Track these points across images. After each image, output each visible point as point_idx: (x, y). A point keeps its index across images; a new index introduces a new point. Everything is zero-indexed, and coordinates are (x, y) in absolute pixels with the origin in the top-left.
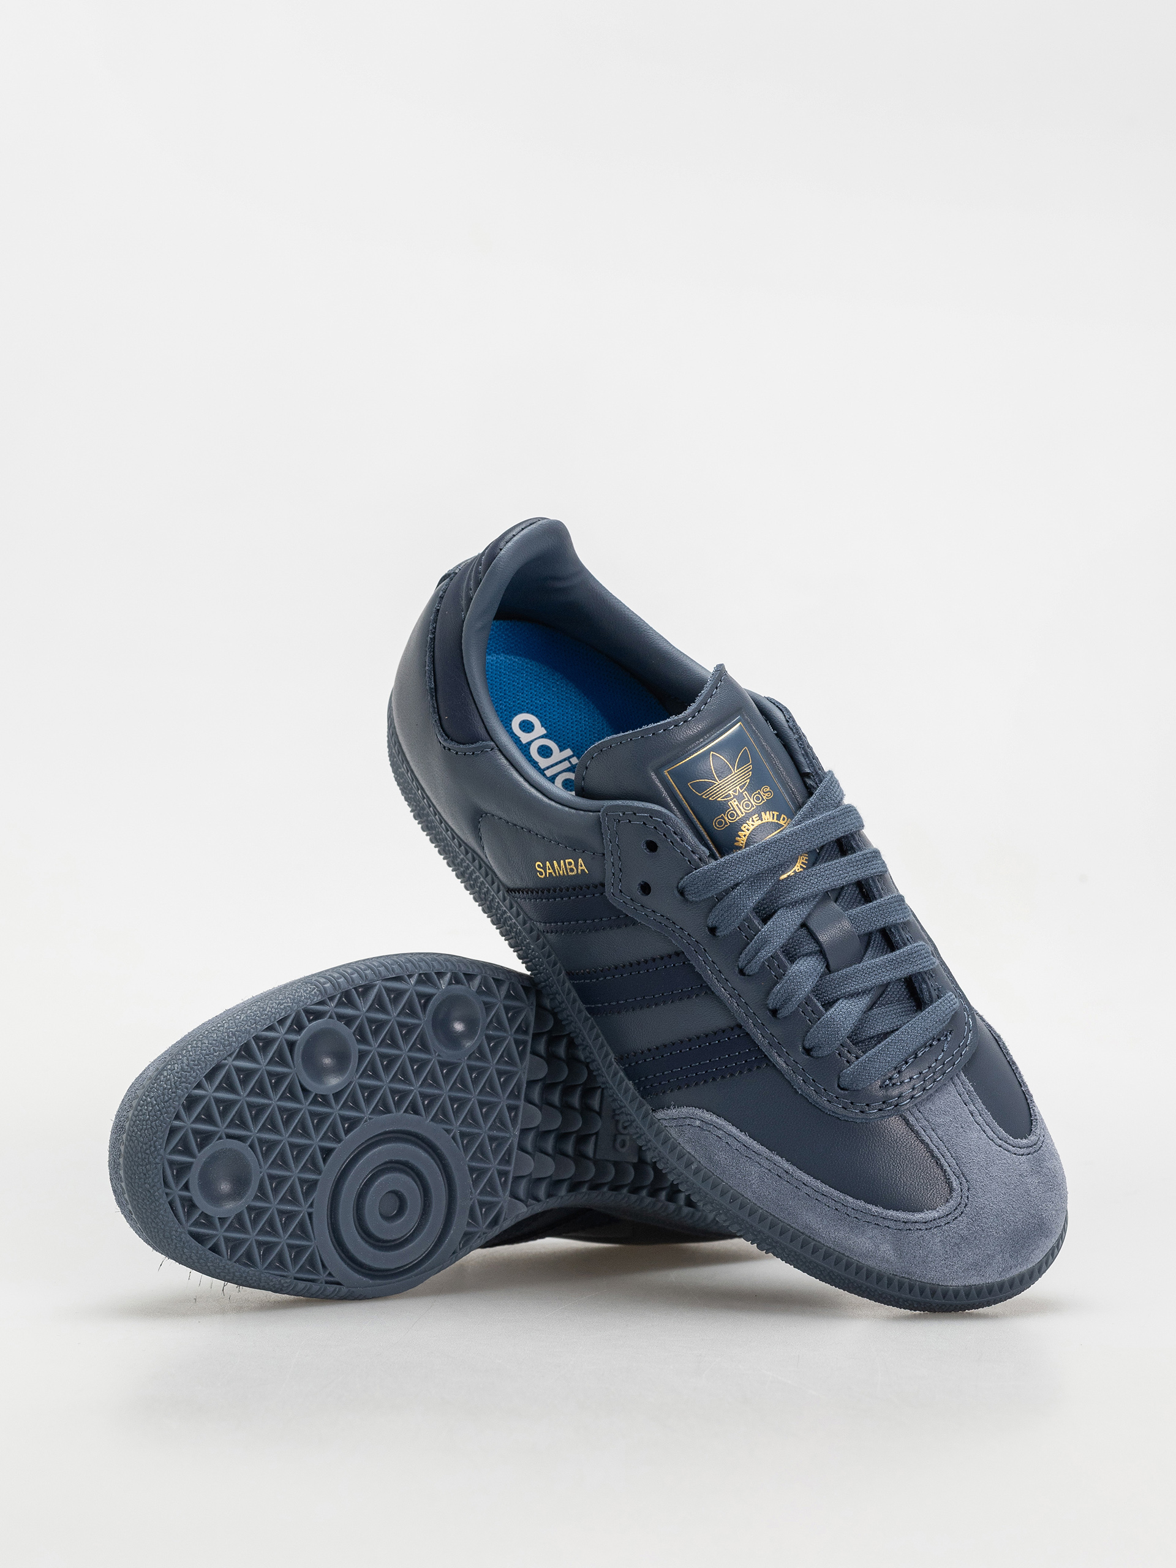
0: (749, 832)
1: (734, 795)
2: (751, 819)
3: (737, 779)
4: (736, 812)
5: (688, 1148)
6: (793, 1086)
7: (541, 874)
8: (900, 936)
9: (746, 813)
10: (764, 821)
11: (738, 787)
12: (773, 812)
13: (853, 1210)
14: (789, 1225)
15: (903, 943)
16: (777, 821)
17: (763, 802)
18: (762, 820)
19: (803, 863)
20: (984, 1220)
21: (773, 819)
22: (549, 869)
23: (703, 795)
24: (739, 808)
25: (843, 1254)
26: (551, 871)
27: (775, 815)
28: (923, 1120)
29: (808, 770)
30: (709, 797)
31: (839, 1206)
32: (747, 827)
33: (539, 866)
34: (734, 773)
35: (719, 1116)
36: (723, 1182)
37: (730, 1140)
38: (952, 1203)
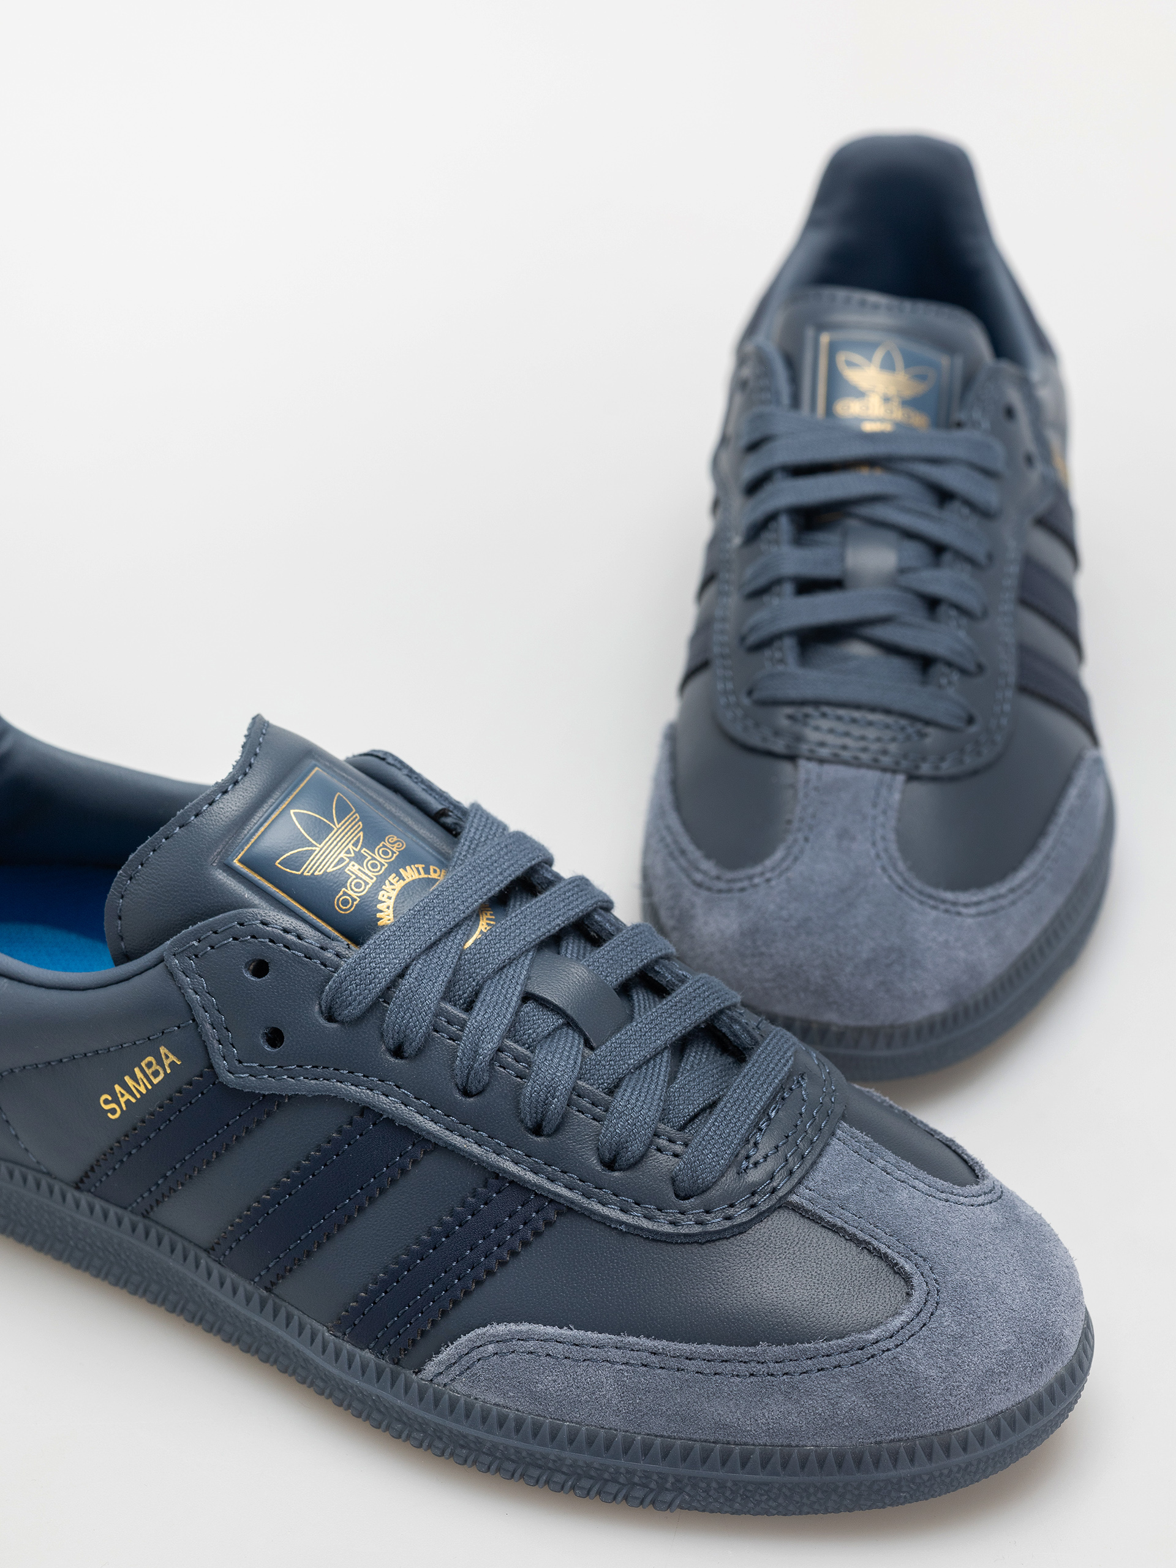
0: (393, 900)
1: (348, 858)
2: (387, 882)
3: (344, 836)
4: (361, 879)
5: (493, 1398)
6: (610, 1226)
7: (113, 1111)
8: (671, 973)
9: (376, 876)
10: (407, 881)
11: (350, 846)
12: (416, 866)
13: (776, 1365)
14: (690, 1439)
15: (679, 981)
16: (426, 876)
17: (395, 855)
18: (404, 880)
19: (488, 919)
20: (974, 1303)
21: (419, 873)
22: (123, 1095)
23: (303, 872)
24: (364, 873)
25: (790, 1446)
26: (127, 1096)
27: (421, 869)
28: (821, 1200)
29: (440, 807)
30: (314, 871)
31: (754, 1367)
32: (386, 895)
33: (106, 1102)
34: (336, 829)
35: (516, 1321)
36: (564, 1421)
37: (550, 1347)
38: (918, 1295)
